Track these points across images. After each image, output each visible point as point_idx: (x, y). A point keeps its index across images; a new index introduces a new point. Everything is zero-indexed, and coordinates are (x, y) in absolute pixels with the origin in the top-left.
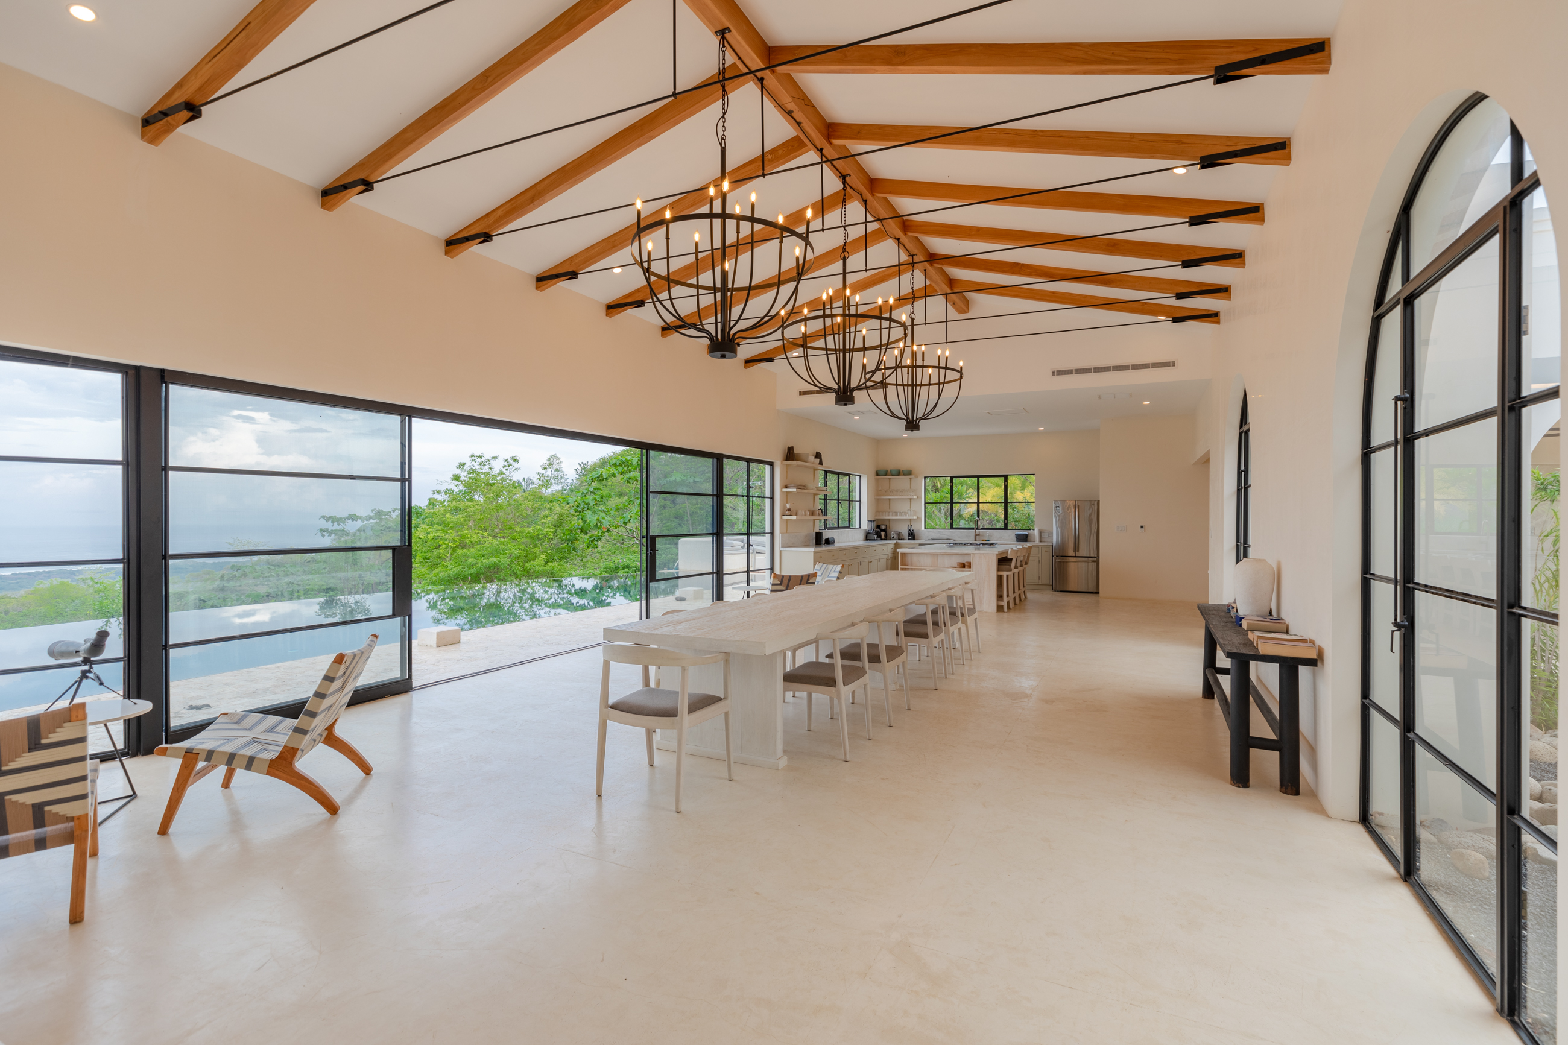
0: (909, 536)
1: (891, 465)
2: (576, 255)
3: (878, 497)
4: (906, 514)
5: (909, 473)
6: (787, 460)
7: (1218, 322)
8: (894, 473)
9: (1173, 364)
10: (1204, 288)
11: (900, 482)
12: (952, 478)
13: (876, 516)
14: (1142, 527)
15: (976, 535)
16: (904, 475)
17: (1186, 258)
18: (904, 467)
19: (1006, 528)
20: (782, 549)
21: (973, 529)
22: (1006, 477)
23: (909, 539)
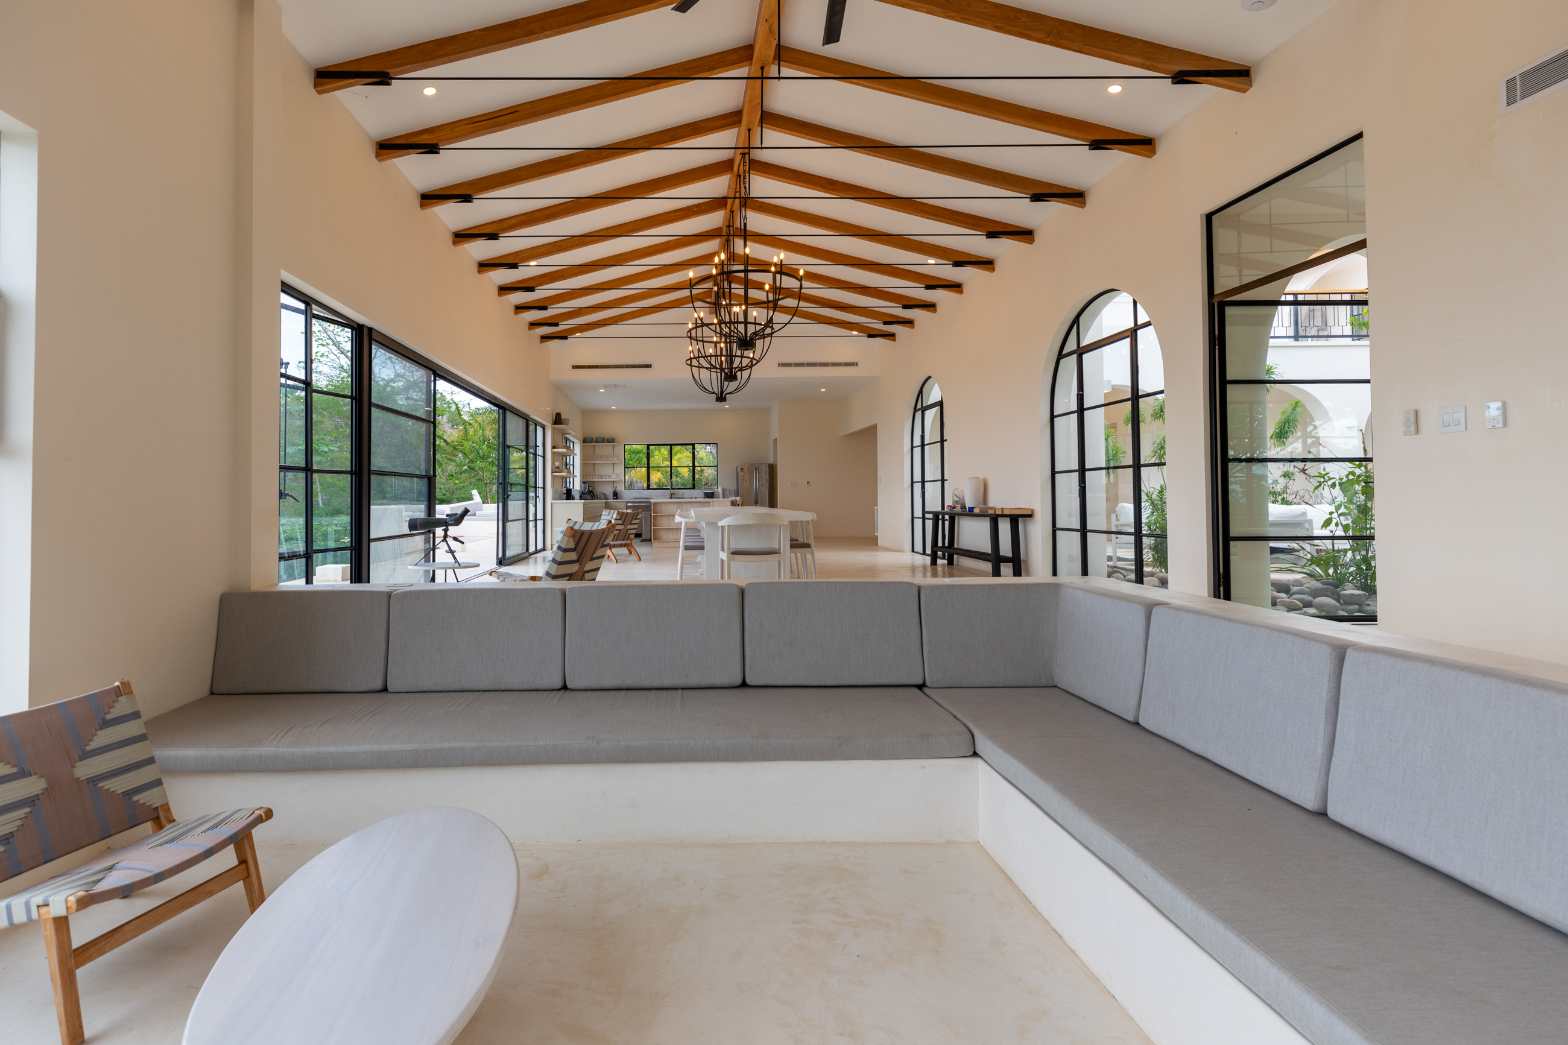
0: (614, 496)
1: (595, 434)
2: (521, 251)
3: (586, 462)
4: (610, 476)
5: (611, 441)
6: (555, 424)
7: (895, 340)
8: (599, 440)
9: (857, 364)
10: (900, 320)
11: (604, 449)
12: (648, 446)
13: (583, 479)
14: (808, 483)
15: (672, 494)
16: (608, 442)
17: (906, 304)
18: (608, 435)
19: (694, 488)
20: (553, 502)
21: (669, 489)
22: (693, 445)
23: (614, 499)
